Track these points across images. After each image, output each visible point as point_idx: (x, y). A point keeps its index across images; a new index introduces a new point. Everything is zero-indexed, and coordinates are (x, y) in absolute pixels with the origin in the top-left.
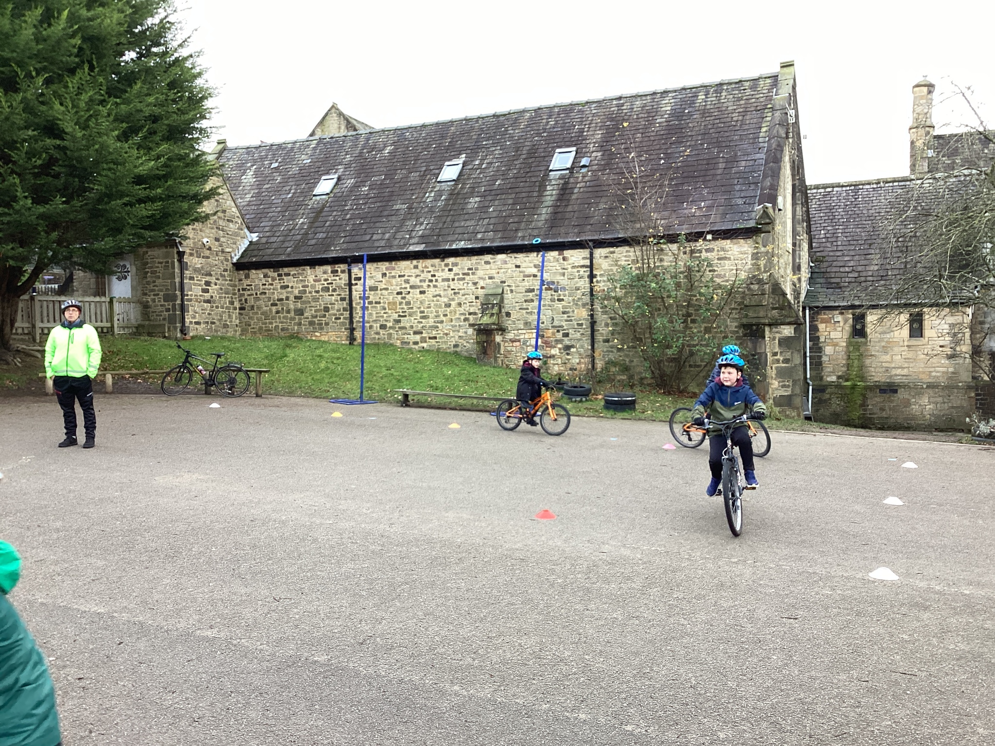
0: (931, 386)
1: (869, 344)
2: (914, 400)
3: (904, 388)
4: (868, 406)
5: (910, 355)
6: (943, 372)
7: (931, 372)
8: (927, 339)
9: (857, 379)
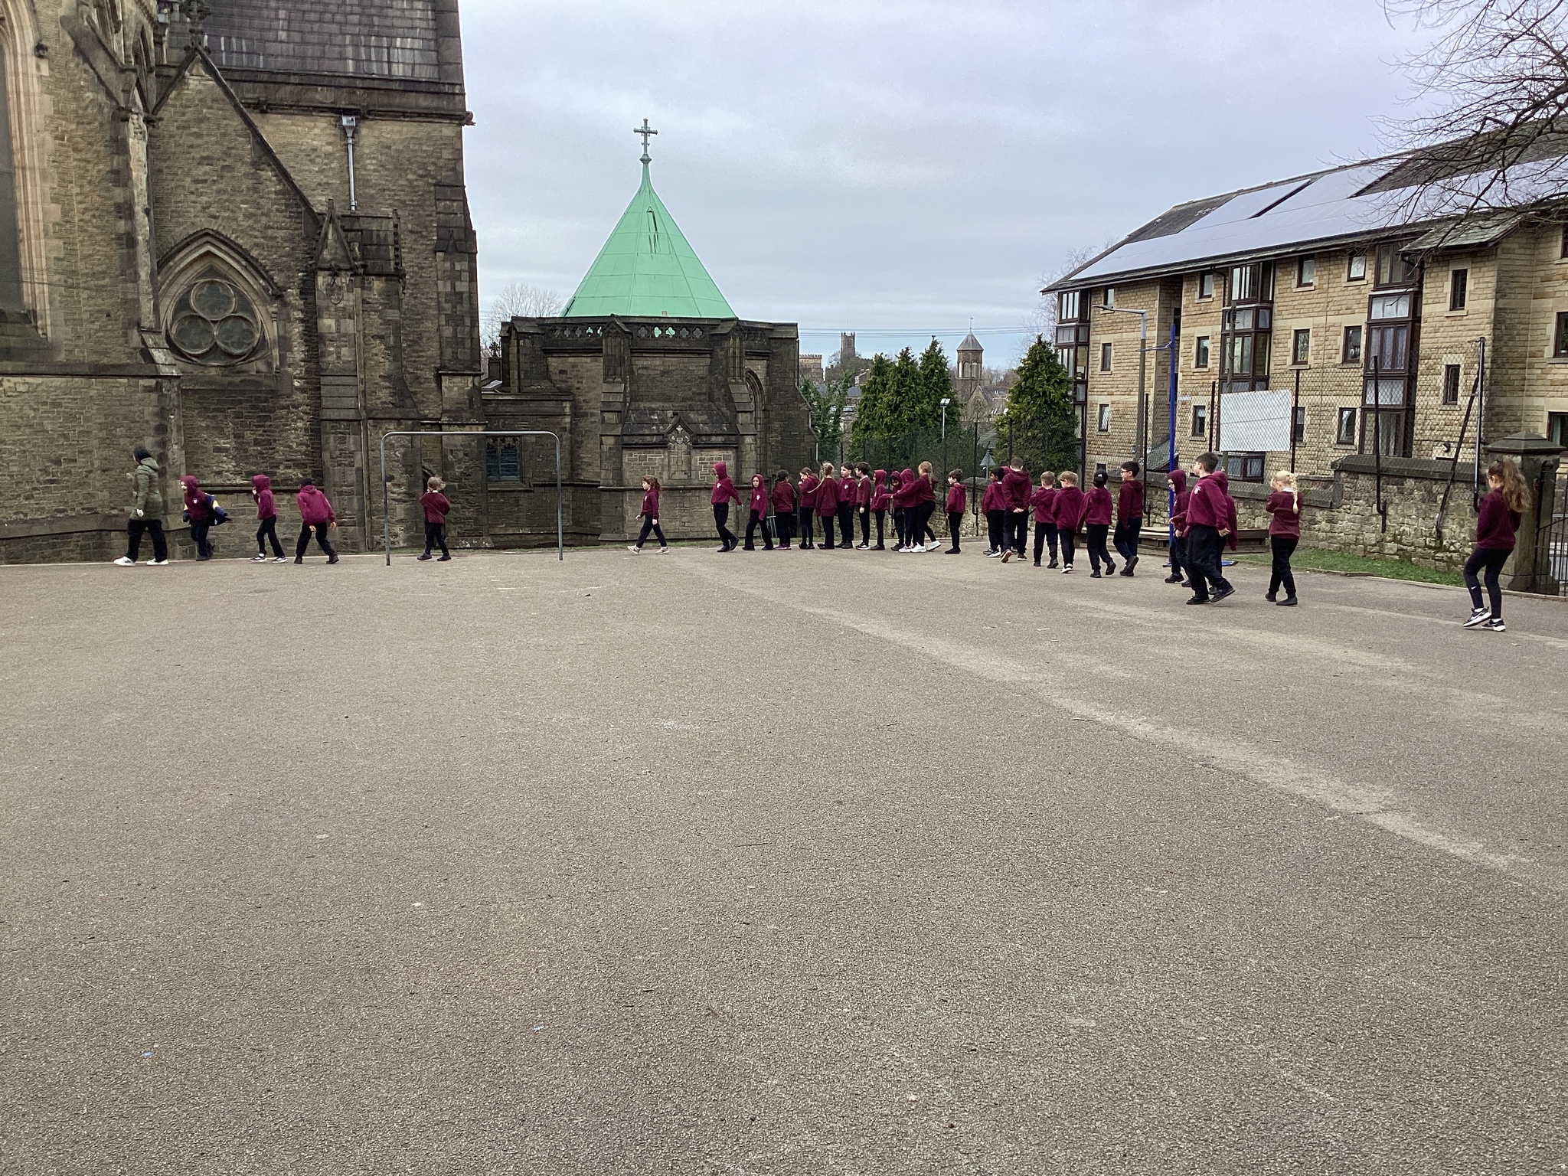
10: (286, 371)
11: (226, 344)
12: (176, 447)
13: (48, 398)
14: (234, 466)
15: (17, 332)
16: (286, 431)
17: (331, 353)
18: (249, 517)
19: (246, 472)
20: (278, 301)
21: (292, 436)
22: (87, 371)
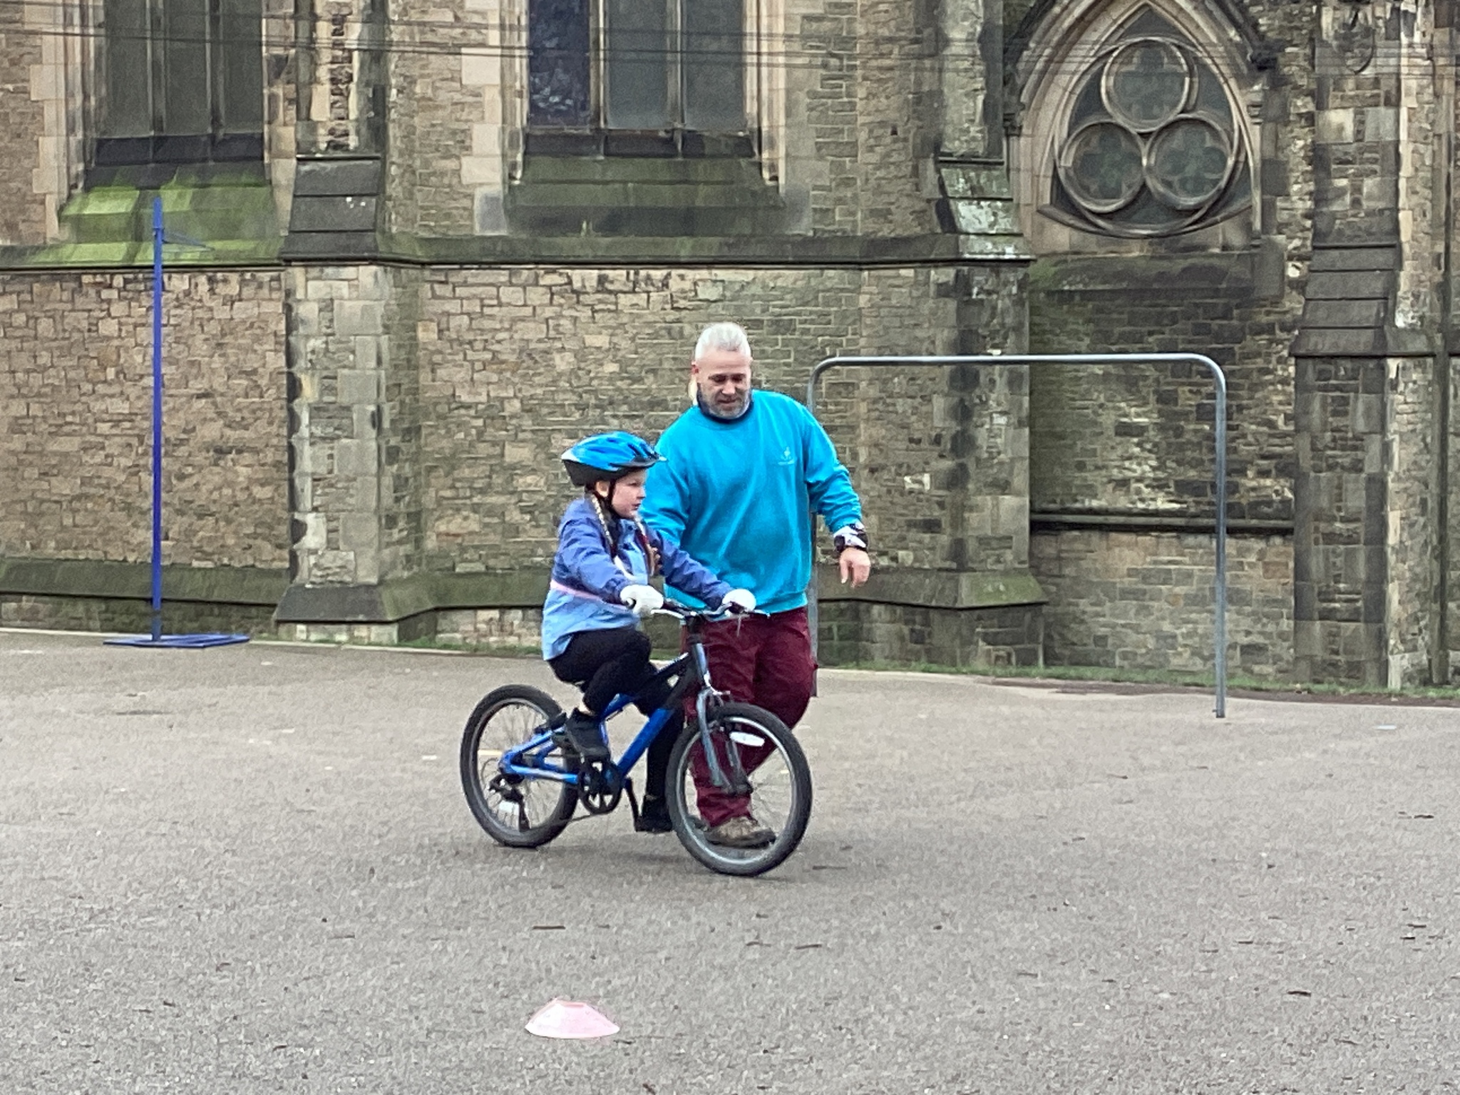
10: (1273, 245)
11: (1169, 184)
12: (1001, 420)
13: (763, 311)
14: (1154, 469)
15: (718, 176)
16: (1264, 385)
17: (1341, 193)
18: (1177, 590)
19: (1177, 483)
20: (1264, 77)
21: (1276, 398)
22: (855, 252)
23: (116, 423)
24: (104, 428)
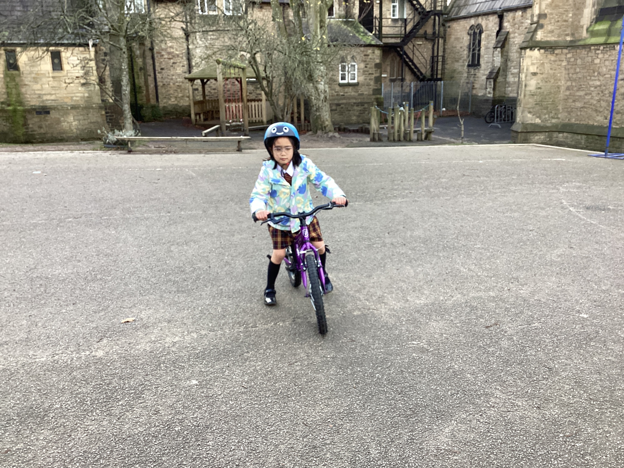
0: (74, 107)
1: (22, 75)
2: (62, 119)
3: (54, 110)
4: (29, 125)
5: (55, 84)
6: (81, 97)
7: (72, 97)
8: (66, 72)
9: (17, 104)
23: (596, 87)
24: (592, 89)
